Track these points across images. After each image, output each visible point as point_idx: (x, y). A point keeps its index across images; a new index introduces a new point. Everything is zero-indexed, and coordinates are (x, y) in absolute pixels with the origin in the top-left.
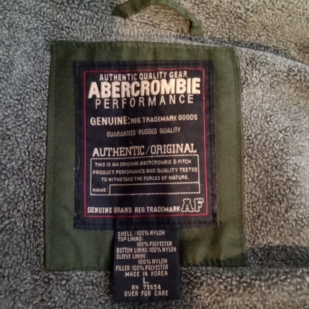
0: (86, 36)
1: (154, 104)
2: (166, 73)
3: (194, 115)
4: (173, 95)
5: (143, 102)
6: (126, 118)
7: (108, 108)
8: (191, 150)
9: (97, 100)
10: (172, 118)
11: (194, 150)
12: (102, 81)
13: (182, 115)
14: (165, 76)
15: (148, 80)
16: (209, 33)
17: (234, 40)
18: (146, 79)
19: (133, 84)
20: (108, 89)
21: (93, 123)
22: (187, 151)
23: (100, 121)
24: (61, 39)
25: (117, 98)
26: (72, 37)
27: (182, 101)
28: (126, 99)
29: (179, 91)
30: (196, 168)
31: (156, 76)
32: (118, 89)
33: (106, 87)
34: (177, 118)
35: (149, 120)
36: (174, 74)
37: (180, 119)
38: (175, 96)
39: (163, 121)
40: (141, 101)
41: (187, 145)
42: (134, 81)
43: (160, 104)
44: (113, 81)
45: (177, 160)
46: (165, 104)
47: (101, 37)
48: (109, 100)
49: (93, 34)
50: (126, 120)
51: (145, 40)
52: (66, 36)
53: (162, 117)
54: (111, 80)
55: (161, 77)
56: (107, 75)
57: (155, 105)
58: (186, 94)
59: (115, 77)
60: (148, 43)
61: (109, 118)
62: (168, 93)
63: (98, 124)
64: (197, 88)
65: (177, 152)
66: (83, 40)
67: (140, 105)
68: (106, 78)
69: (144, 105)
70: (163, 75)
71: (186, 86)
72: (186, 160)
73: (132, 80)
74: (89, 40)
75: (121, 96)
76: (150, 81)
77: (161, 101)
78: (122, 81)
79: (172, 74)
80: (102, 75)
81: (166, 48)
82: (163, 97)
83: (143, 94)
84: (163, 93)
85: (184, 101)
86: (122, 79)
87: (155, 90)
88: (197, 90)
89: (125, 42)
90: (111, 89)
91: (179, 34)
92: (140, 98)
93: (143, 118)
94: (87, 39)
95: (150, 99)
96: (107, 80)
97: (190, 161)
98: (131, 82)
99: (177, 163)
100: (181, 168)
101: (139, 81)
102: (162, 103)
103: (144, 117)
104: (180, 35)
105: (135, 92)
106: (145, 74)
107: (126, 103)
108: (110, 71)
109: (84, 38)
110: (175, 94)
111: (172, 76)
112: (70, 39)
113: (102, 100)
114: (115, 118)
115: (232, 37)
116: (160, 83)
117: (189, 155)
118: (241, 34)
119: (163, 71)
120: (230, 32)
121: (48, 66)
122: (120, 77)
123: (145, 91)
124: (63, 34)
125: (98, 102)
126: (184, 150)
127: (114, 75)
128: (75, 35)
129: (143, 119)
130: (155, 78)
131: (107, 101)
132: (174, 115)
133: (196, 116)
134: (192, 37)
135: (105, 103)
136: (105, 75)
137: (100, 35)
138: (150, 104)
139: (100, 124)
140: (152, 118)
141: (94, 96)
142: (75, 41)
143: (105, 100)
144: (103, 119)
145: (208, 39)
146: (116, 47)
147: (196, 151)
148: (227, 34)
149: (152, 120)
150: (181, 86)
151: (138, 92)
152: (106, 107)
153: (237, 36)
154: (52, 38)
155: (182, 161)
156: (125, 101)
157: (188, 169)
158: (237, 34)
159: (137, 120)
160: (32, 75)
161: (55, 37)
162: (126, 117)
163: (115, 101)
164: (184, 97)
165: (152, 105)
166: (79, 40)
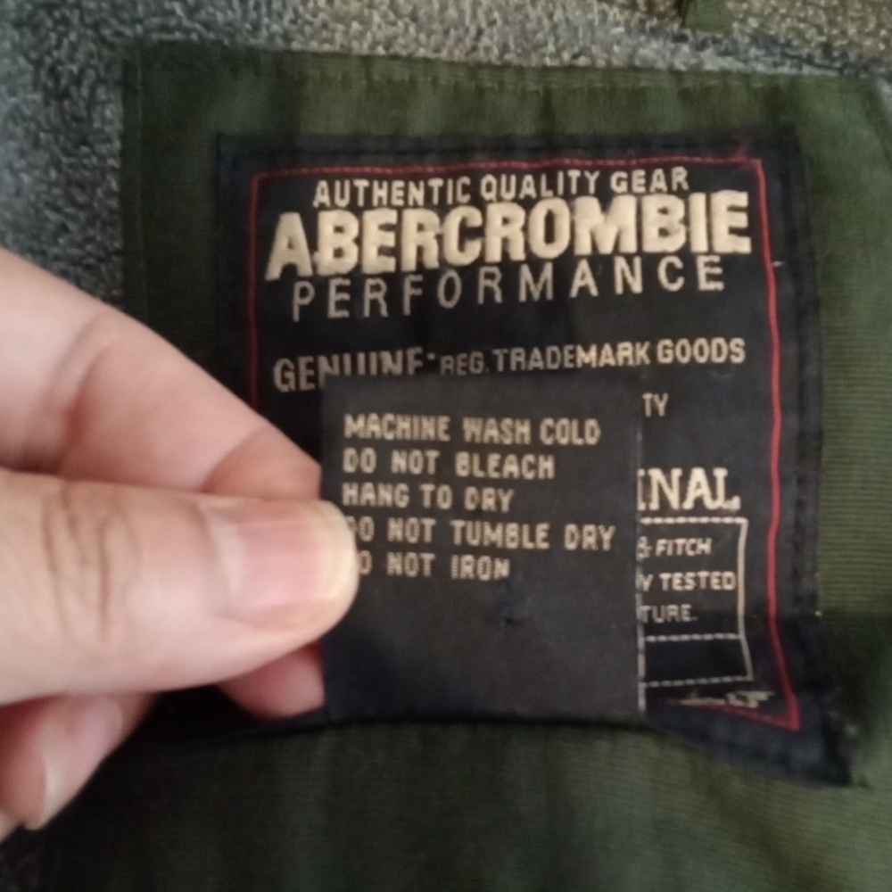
0: (266, 20)
1: (543, 293)
2: (596, 174)
3: (728, 341)
4: (629, 258)
5: (494, 285)
6: (417, 357)
7: (345, 314)
8: (714, 496)
9: (299, 285)
10: (628, 353)
11: (728, 496)
12: (323, 207)
13: (675, 342)
14: (592, 189)
15: (516, 200)
16: (753, 23)
17: (844, 55)
18: (512, 195)
19: (454, 219)
20: (347, 241)
21: (285, 381)
22: (699, 502)
23: (311, 372)
24: (165, 37)
25: (385, 276)
26: (207, 25)
27: (672, 280)
28: (419, 278)
29: (653, 244)
30: (728, 574)
31: (552, 185)
32: (389, 239)
33: (339, 230)
34: (652, 353)
35: (522, 359)
36: (629, 181)
37: (665, 359)
38: (637, 261)
39: (587, 366)
40: (489, 283)
41: (698, 475)
42: (456, 204)
43: (574, 292)
44: (369, 205)
45: (652, 543)
46: (594, 291)
47: (325, 26)
48: (347, 282)
49: (295, 11)
50: (419, 363)
51: (507, 57)
52: (186, 23)
53: (580, 349)
54: (361, 202)
55: (574, 189)
56: (347, 184)
57: (550, 295)
58: (686, 253)
59: (380, 193)
60: (520, 70)
61: (347, 358)
62: (606, 248)
63: (304, 386)
64: (734, 231)
65: (655, 506)
66: (252, 41)
67: (481, 300)
68: (342, 196)
69: (498, 298)
70: (583, 183)
71: (686, 221)
72: (693, 541)
73: (450, 200)
74: (279, 42)
75: (398, 264)
76: (528, 204)
77: (577, 283)
78: (406, 206)
79: (619, 180)
80: (323, 184)
81: (592, 91)
82: (584, 266)
83: (495, 255)
84: (584, 247)
85: (680, 282)
86: (405, 198)
87: (550, 237)
88: (734, 238)
89: (427, 61)
90: (359, 241)
91: (638, 15)
92: (483, 270)
93: (497, 352)
94: (272, 37)
95: (526, 274)
96: (344, 203)
97: (705, 547)
98: (443, 210)
99: (653, 552)
100: (665, 576)
101: (479, 203)
102: (584, 290)
103: (500, 346)
104: (642, 22)
105: (461, 247)
106: (504, 178)
107: (419, 292)
108: (358, 170)
109: (256, 28)
110: (640, 252)
111: (624, 187)
112: (200, 36)
113: (321, 283)
114: (373, 356)
115: (838, 43)
116: (572, 210)
117: (704, 520)
118: (874, 34)
119: (582, 168)
120: (832, 23)
121: (112, 155)
122: (401, 193)
123: (505, 242)
124: (172, 13)
125: (304, 293)
126: (683, 496)
127: (376, 184)
128: (220, 17)
129: (496, 357)
130: (550, 193)
131: (340, 289)
132: (635, 339)
133: (738, 343)
134: (688, 32)
135: (334, 296)
136: (338, 184)
137: (322, 16)
138: (529, 294)
139: (312, 386)
140: (536, 353)
141: (290, 271)
142: (219, 42)
143: (334, 283)
144: (323, 361)
145: (750, 45)
146: (390, 81)
147: (735, 503)
148: (820, 31)
149: (536, 361)
150: (664, 225)
151: (474, 248)
152: (333, 312)
153: (857, 39)
154: (128, 32)
155: (675, 546)
156: (415, 285)
157: (697, 579)
158: (860, 32)
159: (466, 360)
160: (60, 203)
161: (139, 28)
162: (419, 350)
163: (376, 288)
164: (678, 264)
165: (536, 296)
166: (239, 39)
